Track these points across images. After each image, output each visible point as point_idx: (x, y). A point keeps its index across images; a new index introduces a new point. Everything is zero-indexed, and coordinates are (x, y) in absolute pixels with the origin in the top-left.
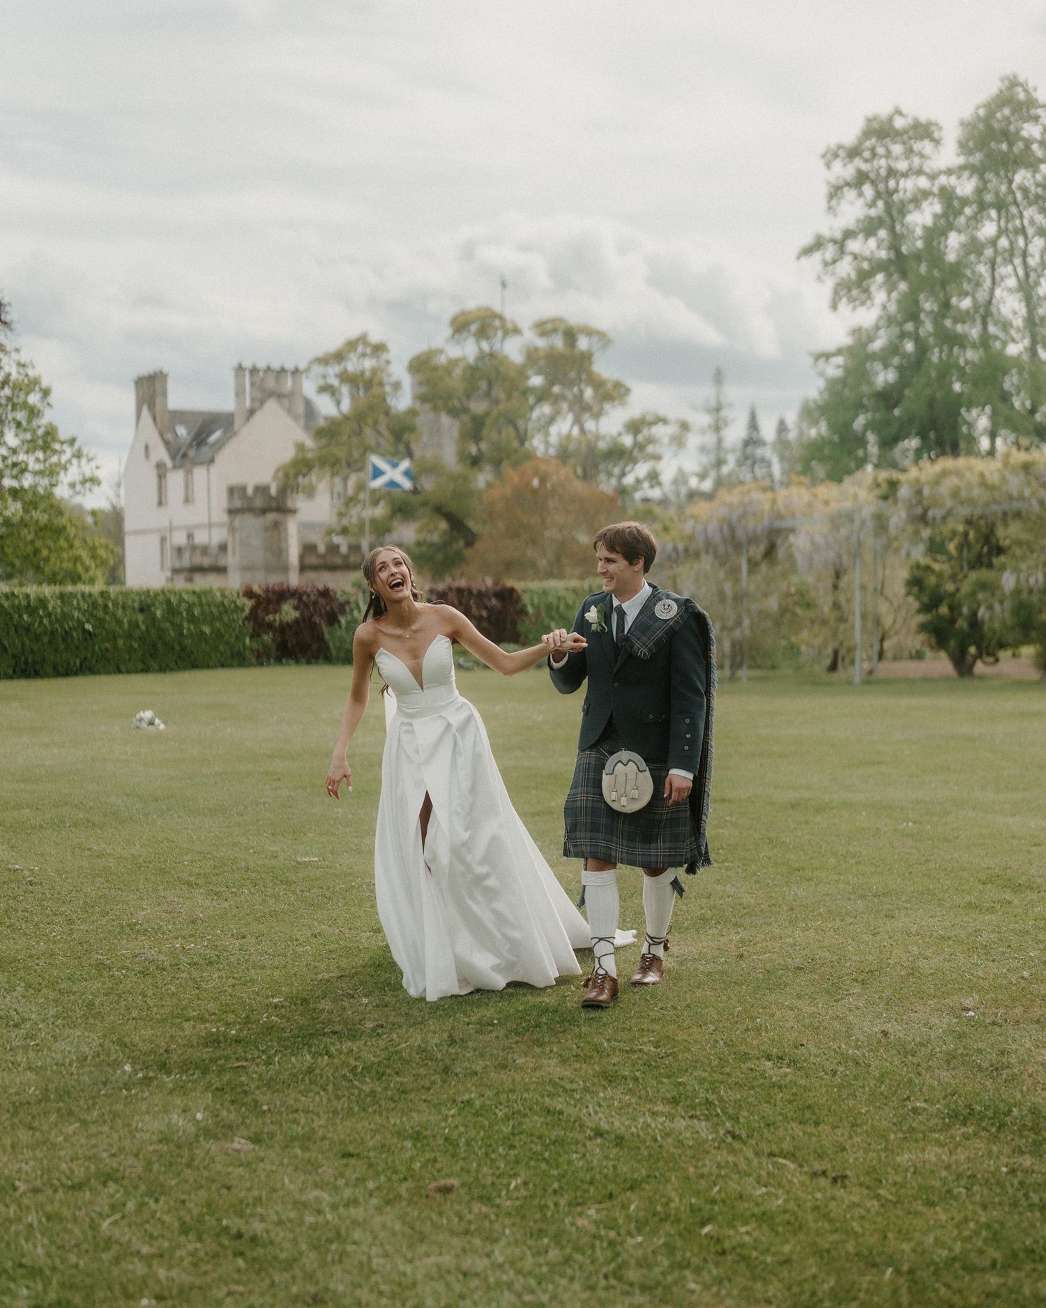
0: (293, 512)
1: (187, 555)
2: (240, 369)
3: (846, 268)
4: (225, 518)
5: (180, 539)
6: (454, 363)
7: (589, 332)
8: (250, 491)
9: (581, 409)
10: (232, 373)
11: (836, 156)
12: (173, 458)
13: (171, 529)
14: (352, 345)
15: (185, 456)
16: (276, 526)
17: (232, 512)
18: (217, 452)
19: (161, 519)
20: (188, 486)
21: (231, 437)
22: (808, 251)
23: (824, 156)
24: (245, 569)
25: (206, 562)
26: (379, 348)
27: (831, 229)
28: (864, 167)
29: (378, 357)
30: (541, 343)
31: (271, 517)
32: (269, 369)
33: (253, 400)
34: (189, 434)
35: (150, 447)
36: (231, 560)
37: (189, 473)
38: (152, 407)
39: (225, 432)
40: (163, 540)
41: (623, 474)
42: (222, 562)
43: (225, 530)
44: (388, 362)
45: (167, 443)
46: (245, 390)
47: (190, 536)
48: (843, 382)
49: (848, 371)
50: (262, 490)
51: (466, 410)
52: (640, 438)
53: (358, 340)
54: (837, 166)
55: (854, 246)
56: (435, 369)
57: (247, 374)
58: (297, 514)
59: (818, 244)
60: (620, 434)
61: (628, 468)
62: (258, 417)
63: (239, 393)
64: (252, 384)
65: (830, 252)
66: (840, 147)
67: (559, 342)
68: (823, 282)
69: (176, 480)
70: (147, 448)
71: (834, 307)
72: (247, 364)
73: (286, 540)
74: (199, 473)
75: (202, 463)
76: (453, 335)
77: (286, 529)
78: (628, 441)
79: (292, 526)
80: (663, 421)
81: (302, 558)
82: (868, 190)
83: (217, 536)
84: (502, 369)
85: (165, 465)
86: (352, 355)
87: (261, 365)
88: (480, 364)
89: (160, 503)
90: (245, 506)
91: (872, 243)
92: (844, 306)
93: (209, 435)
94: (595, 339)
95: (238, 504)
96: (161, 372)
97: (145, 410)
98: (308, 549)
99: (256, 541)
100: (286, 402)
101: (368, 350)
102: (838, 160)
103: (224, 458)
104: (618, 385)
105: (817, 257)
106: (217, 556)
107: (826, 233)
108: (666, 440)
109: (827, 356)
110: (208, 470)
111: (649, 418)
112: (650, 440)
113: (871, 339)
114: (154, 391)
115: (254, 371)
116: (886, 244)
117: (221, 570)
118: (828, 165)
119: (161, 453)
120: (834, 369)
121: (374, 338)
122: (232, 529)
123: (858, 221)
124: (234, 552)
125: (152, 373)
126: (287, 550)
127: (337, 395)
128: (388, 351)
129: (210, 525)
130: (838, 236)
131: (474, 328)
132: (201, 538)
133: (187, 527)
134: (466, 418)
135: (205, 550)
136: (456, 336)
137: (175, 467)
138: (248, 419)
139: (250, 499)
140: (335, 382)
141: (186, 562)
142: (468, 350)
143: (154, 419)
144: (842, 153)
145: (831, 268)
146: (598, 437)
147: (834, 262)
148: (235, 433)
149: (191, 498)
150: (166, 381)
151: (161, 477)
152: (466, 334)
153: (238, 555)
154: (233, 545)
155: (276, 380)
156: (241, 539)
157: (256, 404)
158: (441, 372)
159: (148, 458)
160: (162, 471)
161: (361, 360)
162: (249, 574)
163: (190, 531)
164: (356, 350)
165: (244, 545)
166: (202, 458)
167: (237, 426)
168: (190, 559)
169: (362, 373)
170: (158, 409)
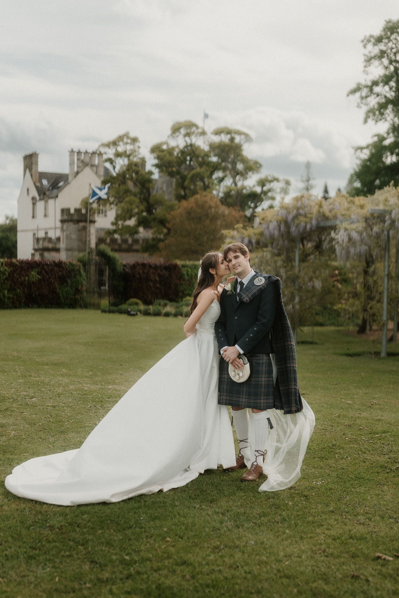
0: (93, 222)
1: (41, 242)
2: (72, 151)
3: (373, 101)
4: (59, 224)
5: (41, 235)
6: (173, 149)
7: (239, 133)
8: (72, 211)
9: (236, 173)
10: (68, 153)
11: (369, 41)
12: (39, 195)
13: (38, 230)
14: (121, 138)
15: (44, 194)
16: (85, 228)
17: (63, 221)
18: (59, 192)
19: (32, 225)
20: (46, 209)
21: (67, 185)
22: (354, 91)
23: (363, 41)
24: (68, 250)
25: (50, 246)
26: (135, 140)
27: (366, 80)
28: (383, 48)
29: (134, 144)
30: (216, 139)
31: (82, 224)
32: (86, 152)
33: (78, 167)
34: (48, 183)
35: (29, 189)
36: (62, 245)
37: (46, 202)
38: (30, 170)
39: (64, 182)
40: (34, 234)
41: (256, 207)
42: (58, 246)
43: (60, 230)
44: (139, 147)
45: (37, 187)
46: (74, 162)
47: (46, 233)
48: (369, 160)
49: (372, 156)
50: (78, 211)
51: (178, 173)
52: (265, 188)
53: (124, 135)
54: (370, 46)
55: (377, 89)
56: (163, 151)
57: (76, 154)
58: (96, 223)
59: (358, 89)
60: (254, 186)
61: (258, 204)
62: (80, 175)
63: (71, 164)
64: (78, 159)
65: (365, 92)
66: (371, 36)
67: (225, 138)
68: (361, 107)
69: (40, 205)
70: (28, 190)
71: (366, 121)
72: (76, 150)
73: (89, 236)
74: (51, 202)
75: (52, 198)
76: (172, 134)
77: (89, 231)
78: (258, 190)
79: (93, 230)
80: (277, 180)
81: (97, 245)
82: (385, 61)
83: (58, 233)
84: (197, 153)
85: (36, 198)
86: (121, 143)
87: (83, 150)
88: (186, 150)
89: (33, 217)
90: (69, 218)
91: (387, 88)
92: (371, 122)
93: (58, 184)
94: (243, 137)
95: (66, 217)
96: (35, 153)
97: (28, 171)
98: (101, 240)
99: (74, 236)
100: (95, 168)
101: (129, 141)
102: (371, 43)
103: (62, 195)
104: (256, 163)
105: (358, 95)
106: (56, 243)
107: (363, 82)
108: (278, 190)
109: (361, 148)
110: (55, 201)
111: (270, 178)
112: (269, 190)
113: (384, 139)
114: (32, 163)
115: (79, 153)
116: (394, 89)
117: (57, 250)
118: (365, 47)
119: (34, 193)
120: (365, 154)
121: (132, 135)
122: (62, 230)
123: (380, 76)
124: (63, 242)
125: (31, 153)
126: (90, 240)
127: (114, 164)
128: (139, 142)
129: (56, 228)
130: (369, 84)
131: (183, 131)
132: (51, 234)
133: (45, 229)
134: (178, 177)
135: (50, 240)
136: (174, 135)
137: (40, 200)
138: (75, 176)
139: (72, 215)
140: (112, 156)
141: (40, 246)
142: (180, 142)
143: (32, 176)
144: (373, 40)
145: (364, 101)
146: (243, 188)
147: (367, 97)
148: (69, 183)
149: (47, 214)
150: (38, 157)
151: (34, 204)
152: (177, 134)
153: (65, 243)
154: (63, 238)
155: (90, 158)
156: (67, 236)
157: (80, 169)
158: (165, 153)
159: (28, 194)
160: (34, 201)
161: (125, 146)
162: (70, 253)
163: (47, 231)
164: (123, 140)
165: (68, 237)
166: (53, 195)
167: (69, 180)
168: (43, 244)
169: (126, 152)
170: (33, 171)
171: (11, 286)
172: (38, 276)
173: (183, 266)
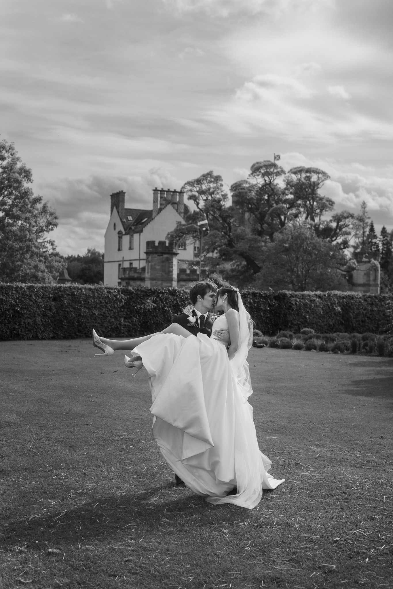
0: (176, 254)
1: (127, 272)
2: (156, 190)
4: (144, 256)
5: (126, 265)
6: (253, 186)
7: (317, 172)
8: (157, 244)
10: (152, 192)
12: (125, 230)
13: (123, 261)
14: (204, 177)
15: (130, 229)
16: (167, 260)
17: (148, 253)
18: (144, 227)
19: (119, 256)
20: (131, 242)
21: (151, 221)
24: (152, 279)
25: (136, 275)
26: (218, 179)
29: (217, 183)
30: (294, 178)
31: (165, 256)
32: (169, 191)
33: (161, 204)
34: (133, 219)
35: (116, 224)
36: (147, 275)
37: (132, 236)
38: (117, 208)
39: (148, 218)
40: (120, 265)
41: (331, 241)
42: (143, 276)
43: (145, 261)
44: (222, 185)
45: (123, 223)
46: (158, 200)
47: (131, 265)
50: (162, 243)
51: (258, 210)
52: (340, 224)
53: (208, 174)
56: (243, 189)
57: (159, 192)
58: (178, 256)
60: (330, 222)
61: (334, 238)
62: (163, 212)
63: (155, 201)
64: (161, 198)
69: (126, 239)
70: (115, 225)
72: (159, 188)
73: (172, 267)
74: (136, 236)
75: (137, 232)
76: (252, 174)
77: (172, 262)
78: (334, 225)
79: (175, 261)
80: (351, 216)
81: (178, 275)
83: (143, 264)
84: (275, 190)
85: (122, 233)
86: (205, 182)
87: (166, 189)
88: (264, 187)
89: (119, 250)
90: (154, 250)
93: (142, 220)
94: (320, 175)
95: (150, 249)
96: (122, 191)
97: (115, 208)
98: (182, 271)
99: (158, 267)
100: (176, 206)
101: (213, 180)
103: (147, 230)
104: (329, 200)
106: (140, 273)
108: (351, 226)
110: (140, 235)
111: (345, 215)
112: (345, 226)
114: (119, 200)
115: (162, 191)
117: (142, 280)
119: (120, 228)
121: (215, 174)
122: (147, 261)
125: (118, 192)
126: (172, 272)
127: (197, 200)
128: (222, 180)
129: (140, 259)
131: (262, 171)
132: (135, 265)
133: (130, 260)
134: (257, 213)
135: (136, 270)
137: (126, 234)
138: (159, 213)
139: (156, 247)
140: (197, 194)
141: (127, 276)
142: (259, 181)
143: (118, 212)
146: (321, 223)
148: (153, 219)
149: (132, 248)
150: (124, 196)
151: (120, 238)
152: (258, 173)
153: (149, 274)
154: (148, 269)
155: (172, 195)
156: (151, 266)
157: (163, 207)
158: (246, 190)
159: (115, 229)
160: (120, 235)
161: (209, 184)
162: (154, 282)
163: (131, 262)
164: (206, 180)
165: (153, 268)
166: (137, 230)
167: (153, 216)
168: (129, 274)
169: (209, 189)
170: (120, 208)
171: (127, 314)
172: (153, 304)
173: (292, 296)
